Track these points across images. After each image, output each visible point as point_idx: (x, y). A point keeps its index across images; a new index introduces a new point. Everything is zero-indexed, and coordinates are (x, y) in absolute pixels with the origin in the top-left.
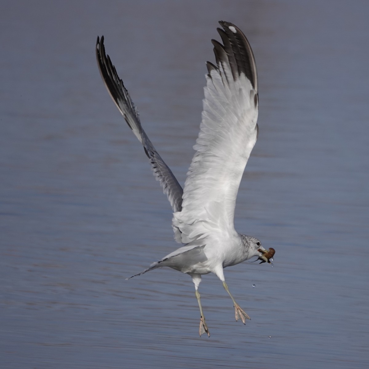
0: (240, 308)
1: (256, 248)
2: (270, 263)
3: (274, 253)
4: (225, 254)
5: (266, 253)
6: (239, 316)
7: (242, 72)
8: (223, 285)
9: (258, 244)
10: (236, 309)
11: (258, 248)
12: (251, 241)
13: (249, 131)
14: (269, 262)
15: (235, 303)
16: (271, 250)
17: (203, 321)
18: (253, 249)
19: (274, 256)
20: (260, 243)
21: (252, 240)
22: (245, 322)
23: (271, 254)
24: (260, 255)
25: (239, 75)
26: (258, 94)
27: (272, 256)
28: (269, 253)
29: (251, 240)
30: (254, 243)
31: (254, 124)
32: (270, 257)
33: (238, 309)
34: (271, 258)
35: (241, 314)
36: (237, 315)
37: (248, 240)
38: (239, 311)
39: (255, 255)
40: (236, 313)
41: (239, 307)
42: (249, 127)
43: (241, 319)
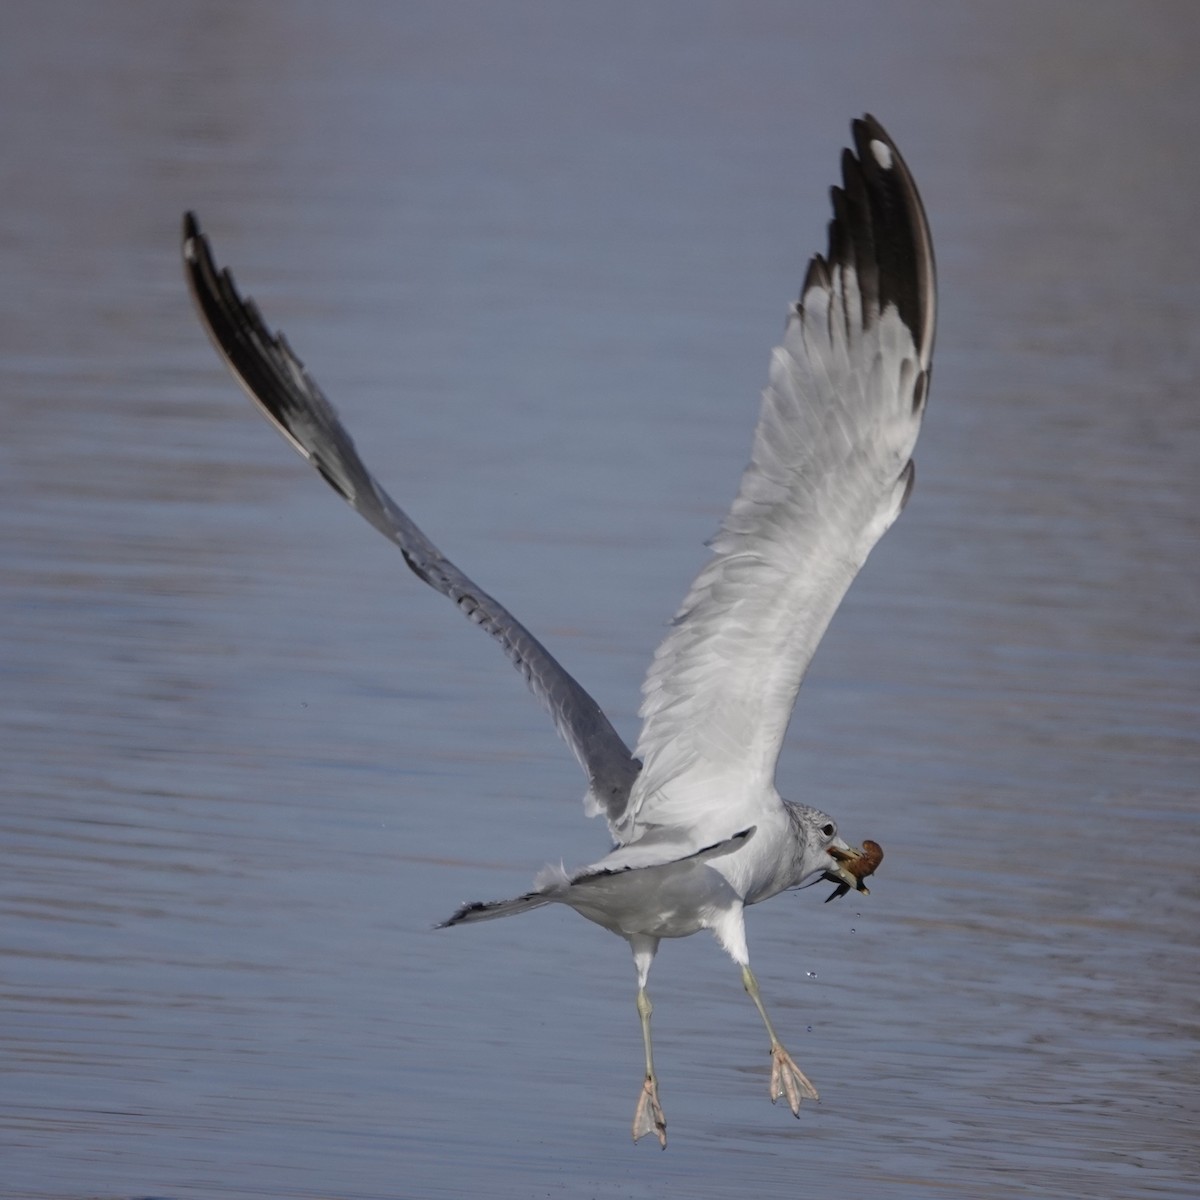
0: (789, 1060)
1: (822, 844)
2: (865, 892)
3: (878, 860)
4: (751, 873)
5: (851, 858)
6: (784, 1084)
7: (890, 302)
8: (742, 980)
9: (828, 830)
10: (776, 1060)
11: (828, 843)
12: (808, 823)
13: (881, 483)
14: (861, 887)
15: (774, 1041)
16: (868, 849)
17: (650, 1094)
18: (815, 848)
19: (875, 872)
20: (835, 829)
21: (810, 819)
22: (800, 1108)
23: (868, 863)
24: (835, 866)
25: (882, 311)
26: (929, 372)
27: (871, 871)
28: (864, 860)
29: (807, 816)
30: (815, 827)
31: (899, 465)
32: (865, 872)
33: (781, 1062)
34: (868, 874)
35: (788, 1079)
36: (777, 1080)
37: (801, 819)
38: (786, 1070)
39: (820, 866)
40: (775, 1074)
41: (787, 1057)
42: (882, 472)
43: (786, 1095)
